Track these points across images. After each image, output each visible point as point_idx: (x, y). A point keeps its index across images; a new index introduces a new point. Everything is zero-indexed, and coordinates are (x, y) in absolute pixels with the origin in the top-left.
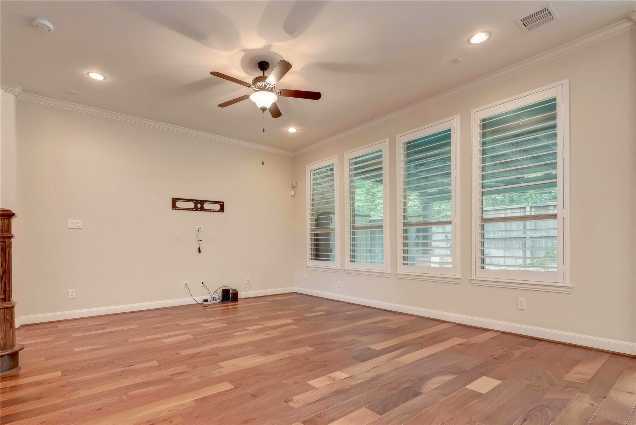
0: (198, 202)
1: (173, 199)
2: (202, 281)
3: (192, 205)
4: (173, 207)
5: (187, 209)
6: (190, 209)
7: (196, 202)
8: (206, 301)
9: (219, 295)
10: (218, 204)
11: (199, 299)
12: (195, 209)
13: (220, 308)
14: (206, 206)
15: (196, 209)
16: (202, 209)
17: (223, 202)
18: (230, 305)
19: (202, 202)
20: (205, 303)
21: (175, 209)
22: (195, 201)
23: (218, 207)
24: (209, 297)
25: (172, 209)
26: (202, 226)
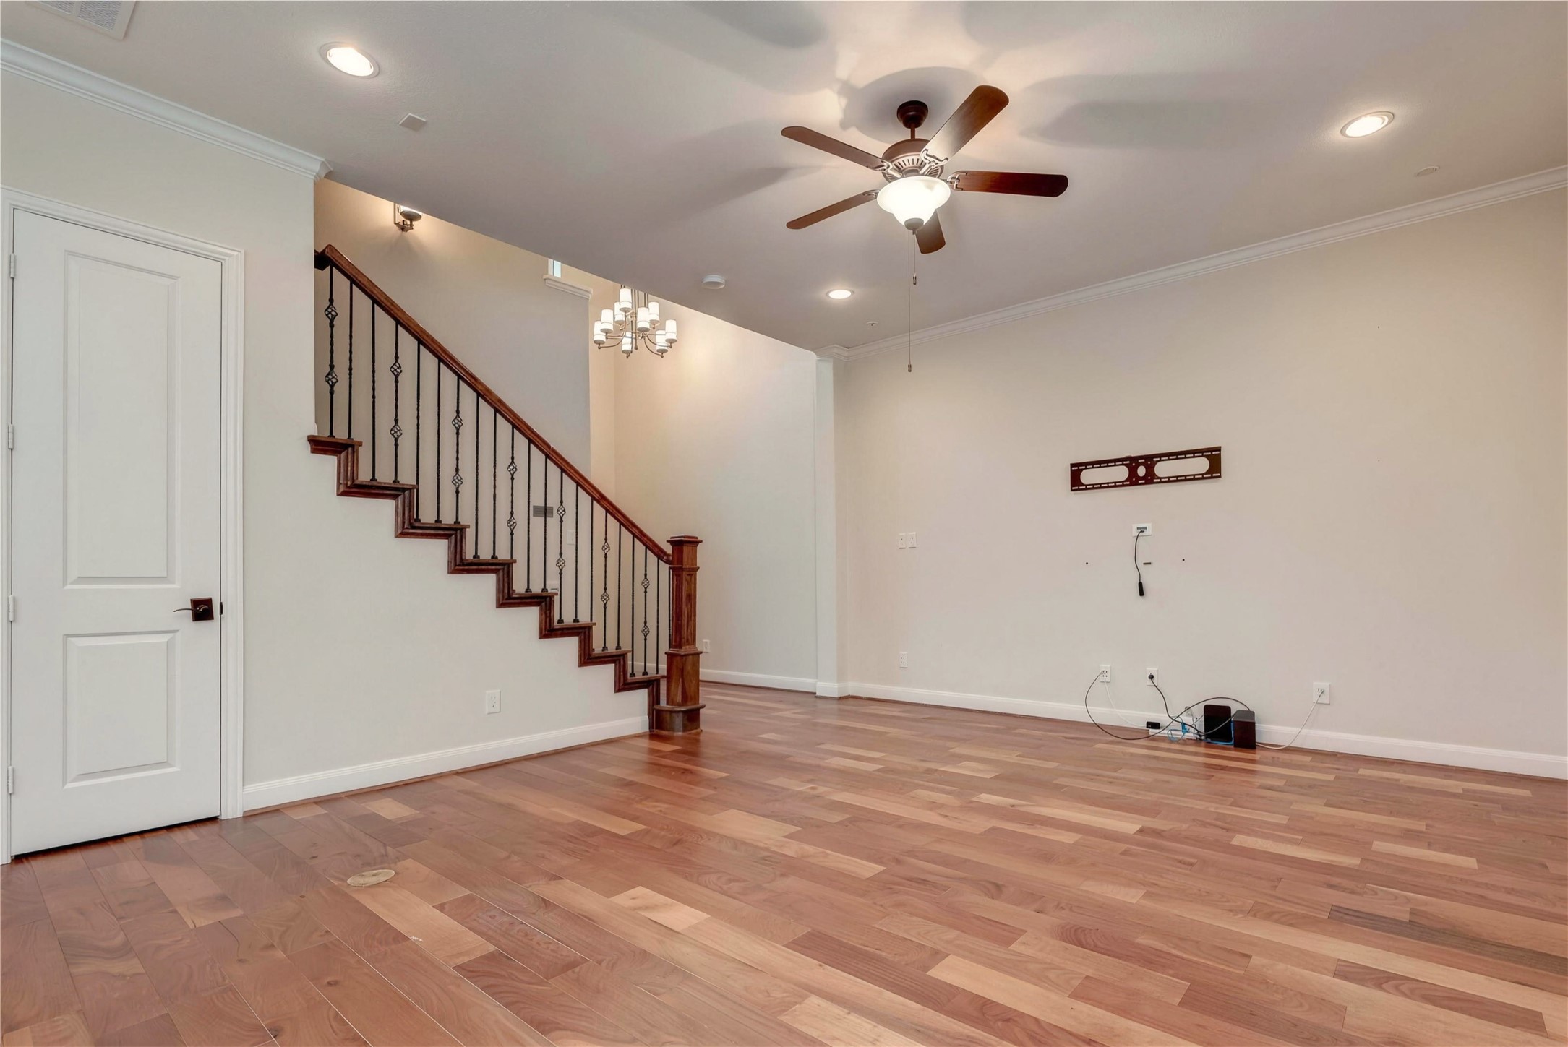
0: (1140, 461)
1: (1072, 465)
2: (1153, 671)
3: (1121, 473)
4: (1073, 485)
5: (1108, 486)
6: (1115, 485)
7: (1132, 463)
8: (1155, 725)
9: (1197, 720)
10: (1203, 456)
11: (1136, 718)
12: (1128, 483)
13: (1199, 756)
14: (1162, 469)
15: (1133, 480)
16: (1150, 479)
17: (1219, 449)
18: (1228, 754)
19: (1150, 461)
20: (1152, 731)
21: (1079, 490)
22: (1128, 462)
23: (1202, 465)
24: (1162, 718)
25: (1072, 490)
26: (1148, 525)
